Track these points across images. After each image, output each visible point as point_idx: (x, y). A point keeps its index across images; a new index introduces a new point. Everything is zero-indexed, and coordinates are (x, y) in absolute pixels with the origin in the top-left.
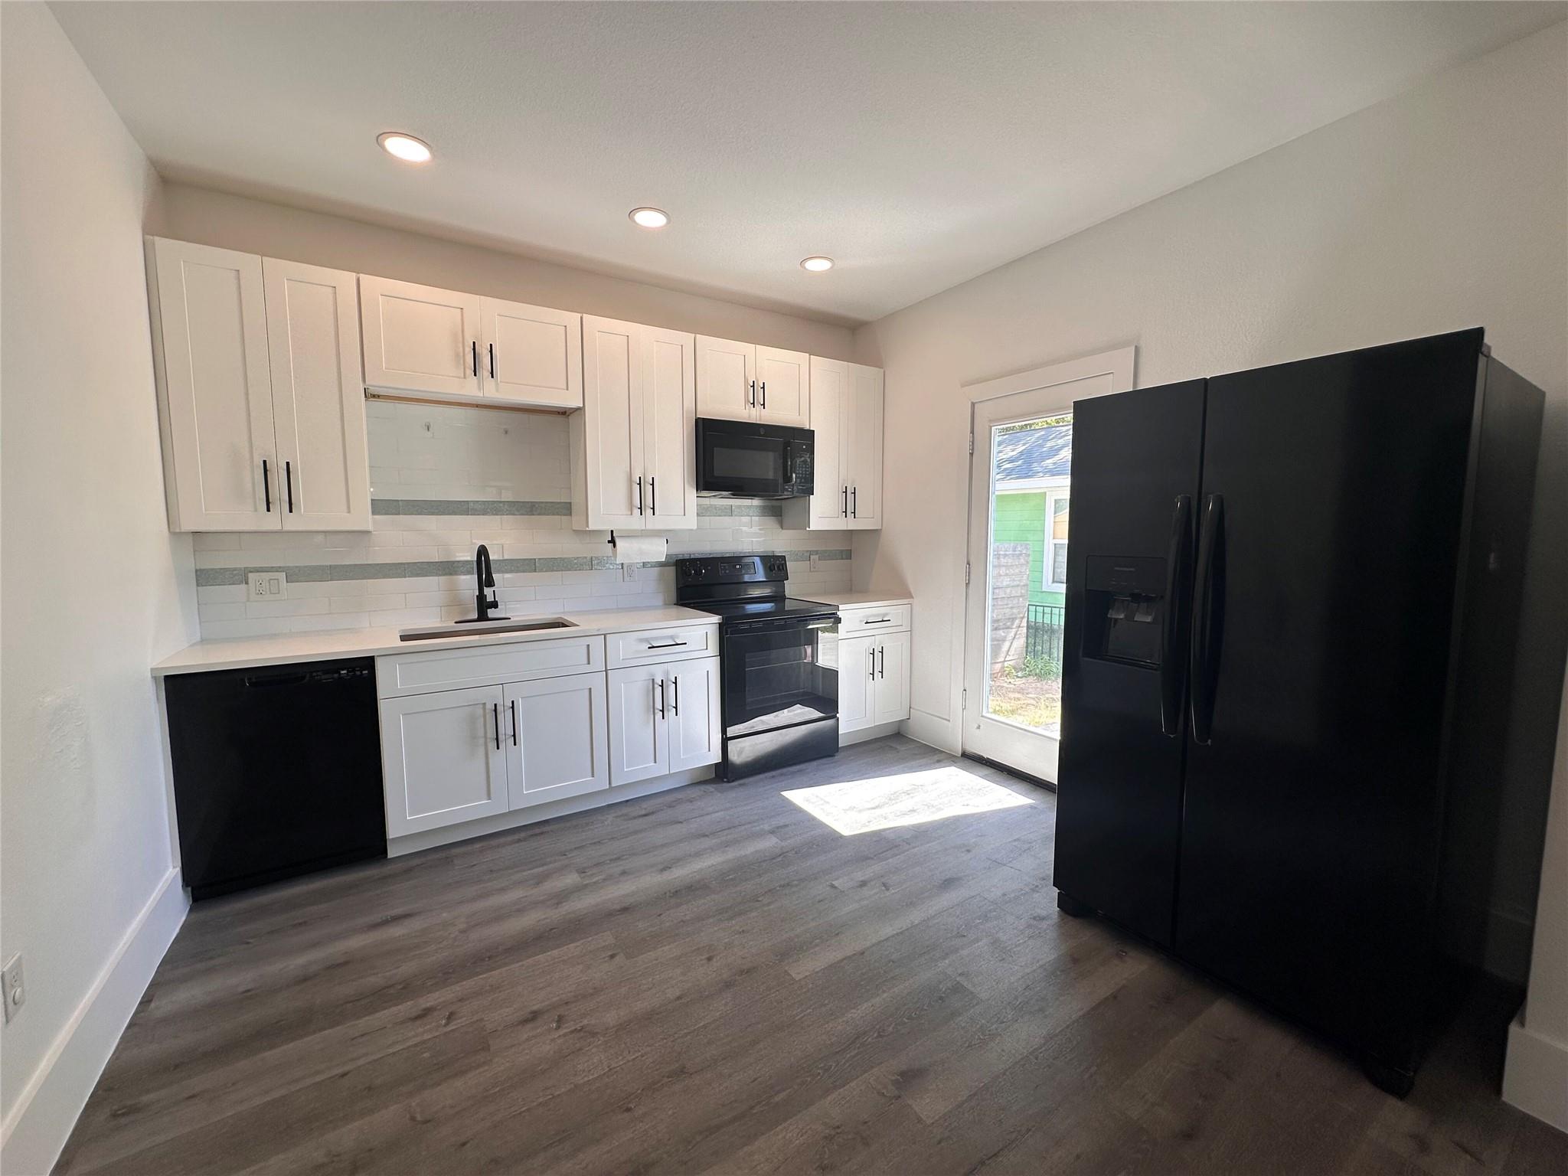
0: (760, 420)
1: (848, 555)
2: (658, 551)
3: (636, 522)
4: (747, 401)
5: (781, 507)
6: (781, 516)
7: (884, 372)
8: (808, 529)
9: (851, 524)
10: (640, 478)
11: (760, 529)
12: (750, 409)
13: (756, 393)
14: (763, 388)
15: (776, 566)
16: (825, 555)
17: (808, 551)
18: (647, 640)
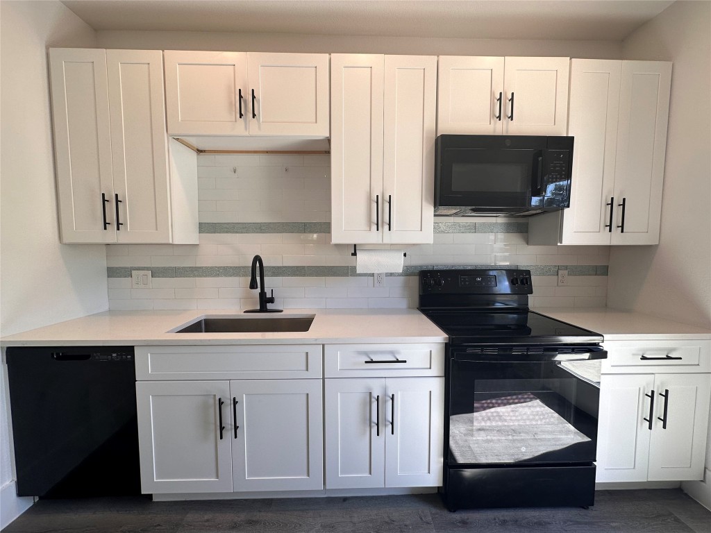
0: (507, 132)
1: (603, 271)
2: (397, 263)
3: (373, 237)
4: (492, 115)
5: (528, 223)
6: (527, 232)
7: (673, 65)
8: (559, 244)
9: (616, 239)
10: (377, 196)
11: (505, 245)
12: (495, 123)
13: (504, 104)
14: (512, 100)
15: (521, 280)
16: (575, 271)
17: (556, 266)
18: (366, 353)
